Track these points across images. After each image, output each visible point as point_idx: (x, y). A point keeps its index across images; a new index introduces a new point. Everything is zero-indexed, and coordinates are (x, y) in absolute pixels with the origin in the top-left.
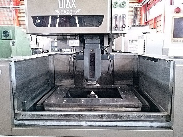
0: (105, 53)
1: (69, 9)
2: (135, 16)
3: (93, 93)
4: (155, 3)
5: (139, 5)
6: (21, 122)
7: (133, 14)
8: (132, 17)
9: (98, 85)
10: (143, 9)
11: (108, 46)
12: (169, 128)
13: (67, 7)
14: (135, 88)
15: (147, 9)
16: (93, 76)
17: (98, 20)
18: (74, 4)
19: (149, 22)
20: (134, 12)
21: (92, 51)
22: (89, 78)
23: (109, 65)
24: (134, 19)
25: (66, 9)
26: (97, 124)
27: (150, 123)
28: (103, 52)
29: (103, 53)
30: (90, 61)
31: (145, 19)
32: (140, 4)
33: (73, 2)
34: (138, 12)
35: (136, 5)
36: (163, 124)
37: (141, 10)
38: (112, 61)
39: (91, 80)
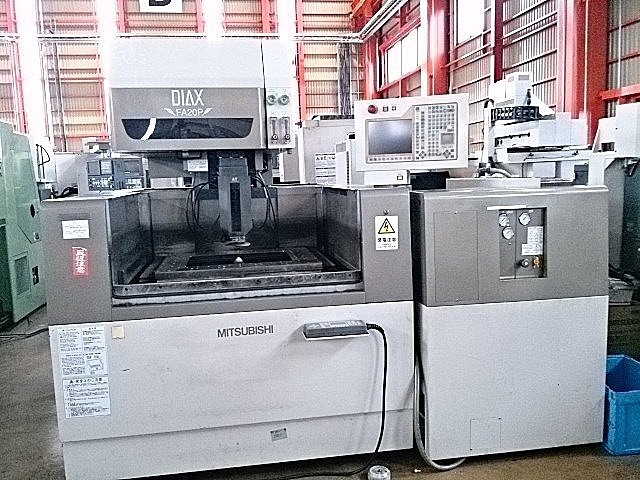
0: (259, 185)
1: (192, 107)
2: (345, 71)
3: (239, 259)
4: (403, 33)
5: (355, 37)
6: (123, 301)
7: (338, 66)
8: (336, 76)
9: (248, 244)
10: (367, 50)
11: (264, 171)
12: (363, 290)
13: (187, 104)
14: (321, 252)
15: (379, 51)
16: (237, 228)
17: (243, 126)
18: (199, 99)
19: (387, 89)
20: (342, 58)
21: (234, 180)
22: (230, 231)
23: (268, 209)
24: (341, 81)
25: (186, 108)
26: (252, 293)
27: (333, 287)
28: (254, 182)
29: (255, 186)
30: (232, 199)
31: (375, 81)
32: (358, 34)
33: (199, 96)
34: (355, 61)
35: (344, 37)
36: (353, 287)
37: (361, 54)
38: (273, 200)
39: (234, 235)
